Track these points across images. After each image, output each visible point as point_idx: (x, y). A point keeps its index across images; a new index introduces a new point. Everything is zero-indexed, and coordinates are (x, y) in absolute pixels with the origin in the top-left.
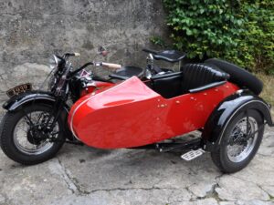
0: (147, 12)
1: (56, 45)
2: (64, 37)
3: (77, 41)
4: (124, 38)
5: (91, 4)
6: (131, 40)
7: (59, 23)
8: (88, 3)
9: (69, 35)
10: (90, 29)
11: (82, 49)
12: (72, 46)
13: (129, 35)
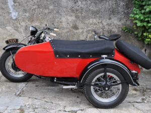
0: (121, 9)
1: (55, 24)
2: (60, 20)
3: (68, 23)
4: (101, 25)
5: (80, 2)
6: (107, 27)
7: (58, 12)
8: (77, 2)
9: (64, 19)
10: (77, 17)
11: (71, 29)
12: (65, 26)
13: (105, 24)
